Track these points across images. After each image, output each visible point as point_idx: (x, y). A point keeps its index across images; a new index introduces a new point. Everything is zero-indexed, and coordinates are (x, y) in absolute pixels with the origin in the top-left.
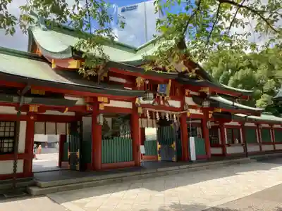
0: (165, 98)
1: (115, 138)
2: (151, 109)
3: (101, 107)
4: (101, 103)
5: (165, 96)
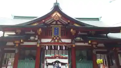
0: (58, 38)
1: (26, 59)
2: (48, 45)
3: (17, 45)
5: (58, 37)
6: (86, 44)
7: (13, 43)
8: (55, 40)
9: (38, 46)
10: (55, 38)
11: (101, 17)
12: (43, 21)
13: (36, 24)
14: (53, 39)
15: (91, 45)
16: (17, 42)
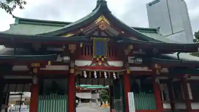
0: (103, 59)
1: (51, 94)
2: (88, 70)
3: (35, 71)
4: (34, 67)
5: (103, 57)
6: (145, 69)
7: (26, 66)
8: (98, 61)
9: (72, 71)
10: (98, 59)
11: (159, 28)
12: (82, 30)
13: (69, 35)
14: (95, 61)
15: (151, 70)
16: (36, 65)
